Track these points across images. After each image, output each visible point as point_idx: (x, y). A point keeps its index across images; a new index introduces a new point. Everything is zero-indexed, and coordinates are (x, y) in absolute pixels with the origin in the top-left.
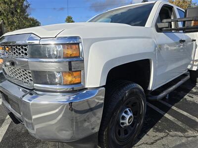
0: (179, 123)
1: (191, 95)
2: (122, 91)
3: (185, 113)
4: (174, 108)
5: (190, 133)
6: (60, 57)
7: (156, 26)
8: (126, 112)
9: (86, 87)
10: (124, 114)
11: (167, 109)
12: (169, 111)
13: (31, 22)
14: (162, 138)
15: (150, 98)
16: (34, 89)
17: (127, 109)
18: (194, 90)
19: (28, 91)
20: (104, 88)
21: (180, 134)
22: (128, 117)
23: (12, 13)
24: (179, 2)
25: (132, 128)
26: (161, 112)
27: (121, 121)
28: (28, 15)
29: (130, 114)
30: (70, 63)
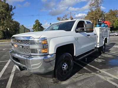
0: (89, 70)
1: (97, 59)
2: (62, 55)
3: (93, 67)
4: (88, 65)
5: (93, 73)
6: (40, 44)
7: (76, 31)
8: (65, 64)
9: (49, 53)
10: (64, 65)
11: (85, 65)
12: (86, 66)
13: (15, 23)
14: (81, 76)
15: (76, 60)
16: (31, 55)
17: (65, 63)
18: (100, 57)
19: (28, 56)
20: (55, 54)
21: (88, 74)
22: (65, 66)
23: (4, 19)
24: (96, 12)
25: (68, 72)
26: (82, 66)
27: (63, 68)
28: (13, 19)
29: (66, 65)
30: (43, 46)
